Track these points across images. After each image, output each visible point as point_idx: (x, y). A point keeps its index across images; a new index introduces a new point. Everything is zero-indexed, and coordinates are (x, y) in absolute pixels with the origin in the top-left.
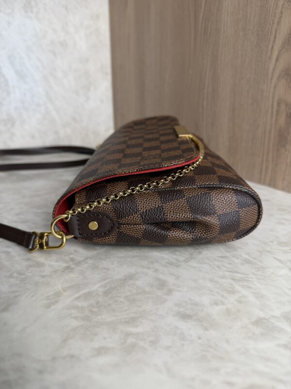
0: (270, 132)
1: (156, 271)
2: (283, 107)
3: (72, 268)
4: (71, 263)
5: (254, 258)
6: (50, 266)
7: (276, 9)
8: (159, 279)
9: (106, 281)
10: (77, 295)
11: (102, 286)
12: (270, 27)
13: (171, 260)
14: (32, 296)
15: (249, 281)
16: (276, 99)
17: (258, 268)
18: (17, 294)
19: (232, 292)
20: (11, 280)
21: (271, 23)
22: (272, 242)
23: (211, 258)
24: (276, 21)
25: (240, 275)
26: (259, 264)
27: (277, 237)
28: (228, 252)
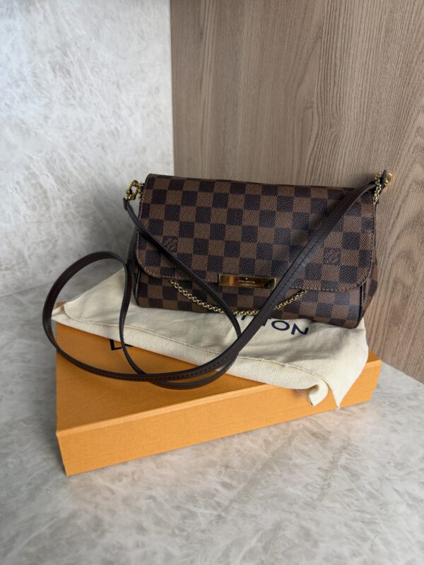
0: (383, 306)
1: (298, 516)
2: (399, 287)
3: (224, 517)
4: (220, 510)
5: (377, 491)
6: (203, 515)
7: (402, 185)
8: (302, 527)
9: (260, 533)
10: (242, 555)
11: (258, 541)
12: (394, 201)
13: (308, 500)
14: (206, 560)
15: (375, 523)
16: (393, 276)
17: (381, 505)
18: (191, 558)
19: (365, 539)
20: (176, 539)
21: (395, 198)
22: (389, 463)
23: (341, 493)
24: (401, 198)
25: (368, 516)
26: (382, 498)
27: (393, 455)
28: (352, 482)
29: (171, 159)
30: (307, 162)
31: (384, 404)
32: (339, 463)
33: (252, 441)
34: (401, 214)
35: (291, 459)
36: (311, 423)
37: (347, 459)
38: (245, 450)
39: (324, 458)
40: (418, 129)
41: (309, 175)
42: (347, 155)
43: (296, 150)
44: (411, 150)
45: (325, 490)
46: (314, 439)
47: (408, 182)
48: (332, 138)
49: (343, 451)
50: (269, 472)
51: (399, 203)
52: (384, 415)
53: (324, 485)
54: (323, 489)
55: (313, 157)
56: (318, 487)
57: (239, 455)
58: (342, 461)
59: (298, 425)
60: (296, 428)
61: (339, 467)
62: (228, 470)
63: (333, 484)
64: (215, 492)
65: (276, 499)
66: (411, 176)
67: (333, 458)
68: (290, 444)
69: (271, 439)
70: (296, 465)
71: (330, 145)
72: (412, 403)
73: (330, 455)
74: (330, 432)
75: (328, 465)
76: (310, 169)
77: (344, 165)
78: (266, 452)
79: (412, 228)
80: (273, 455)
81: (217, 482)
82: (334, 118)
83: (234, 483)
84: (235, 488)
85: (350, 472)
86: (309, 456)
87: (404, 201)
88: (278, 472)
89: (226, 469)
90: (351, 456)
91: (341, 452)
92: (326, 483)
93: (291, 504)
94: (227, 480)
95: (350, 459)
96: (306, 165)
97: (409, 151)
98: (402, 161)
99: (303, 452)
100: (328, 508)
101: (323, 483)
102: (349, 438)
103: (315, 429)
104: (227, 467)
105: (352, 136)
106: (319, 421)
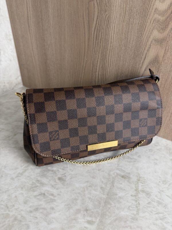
1: (131, 228)
7: (147, 42)
12: (142, 51)
13: (132, 216)
15: (166, 217)
17: (165, 206)
22: (160, 182)
23: (146, 207)
24: (147, 49)
25: (161, 215)
26: (163, 202)
27: (160, 177)
28: (149, 198)
29: (12, 37)
30: (93, 33)
31: (147, 151)
32: (139, 190)
33: (95, 190)
34: (146, 57)
35: (117, 195)
36: (119, 170)
37: (142, 186)
38: (93, 196)
39: (132, 189)
40: (155, 10)
41: (95, 40)
42: (116, 27)
43: (86, 27)
44: (152, 22)
45: (138, 208)
46: (123, 179)
47: (150, 40)
48: (107, 18)
49: (139, 182)
50: (109, 206)
51: (146, 51)
52: (149, 157)
53: (137, 205)
54: (137, 207)
55: (96, 30)
56: (134, 206)
57: (91, 201)
58: (140, 188)
59: (114, 174)
60: (113, 176)
61: (140, 192)
62: (88, 212)
63: (141, 202)
64: (85, 229)
65: (117, 221)
66: (152, 37)
67: (136, 187)
68: (114, 186)
69: (103, 186)
70: (120, 198)
71: (106, 22)
72: (158, 148)
73: (134, 186)
74: (129, 173)
75: (135, 192)
76: (95, 36)
77: (114, 33)
78: (104, 195)
79: (152, 64)
80: (108, 195)
81: (85, 222)
82: (107, 6)
83: (94, 219)
84: (95, 222)
85: (145, 193)
86: (124, 190)
87: (148, 50)
88: (113, 204)
89: (86, 212)
90: (143, 183)
91: (138, 182)
92: (137, 203)
93: (125, 222)
94: (89, 219)
95: (143, 186)
96: (93, 35)
97: (150, 23)
98: (147, 28)
99: (121, 189)
100: (143, 217)
101: (136, 204)
102: (139, 174)
103: (123, 174)
104: (87, 210)
105: (118, 16)
106: (123, 169)
